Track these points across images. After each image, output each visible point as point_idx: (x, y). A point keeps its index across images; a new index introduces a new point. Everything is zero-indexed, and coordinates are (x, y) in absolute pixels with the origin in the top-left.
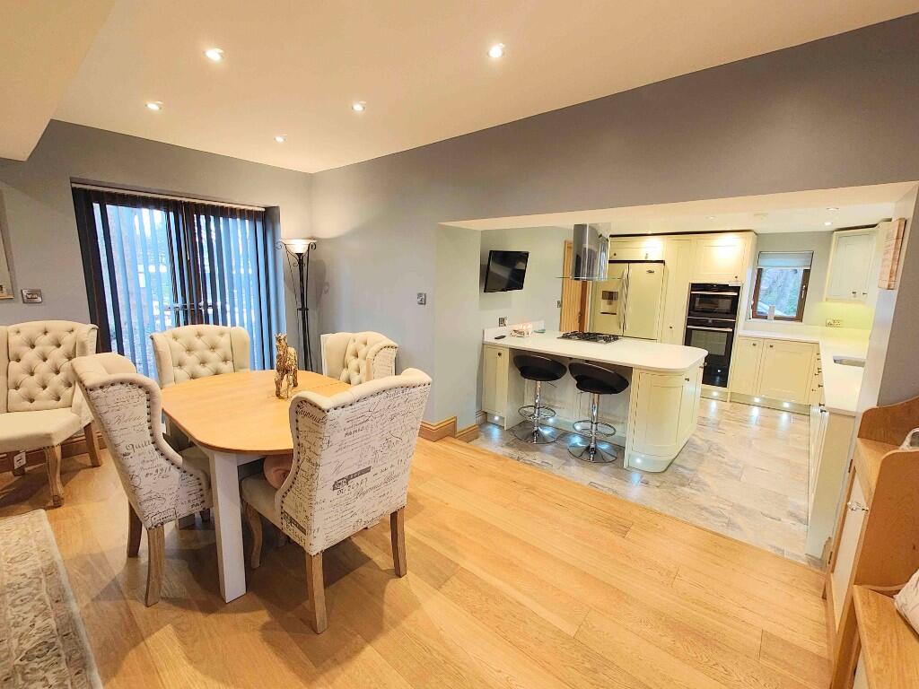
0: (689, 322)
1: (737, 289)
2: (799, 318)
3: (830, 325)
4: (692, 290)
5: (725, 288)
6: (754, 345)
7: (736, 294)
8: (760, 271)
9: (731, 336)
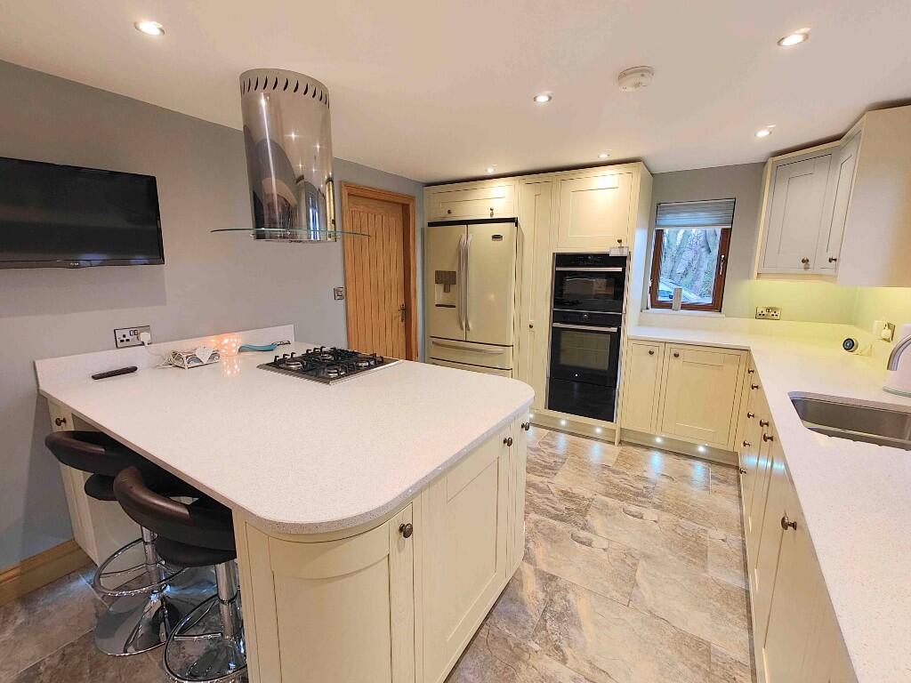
0: (556, 317)
1: (622, 261)
2: (716, 306)
3: (761, 316)
4: (557, 266)
5: (604, 259)
6: (651, 353)
7: (620, 269)
8: (660, 234)
9: (616, 339)
